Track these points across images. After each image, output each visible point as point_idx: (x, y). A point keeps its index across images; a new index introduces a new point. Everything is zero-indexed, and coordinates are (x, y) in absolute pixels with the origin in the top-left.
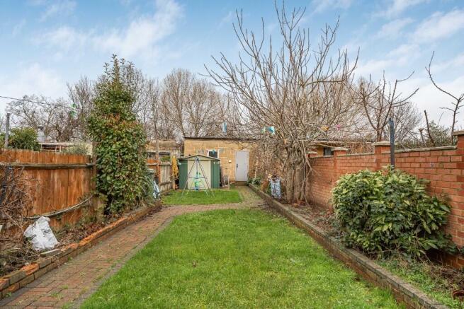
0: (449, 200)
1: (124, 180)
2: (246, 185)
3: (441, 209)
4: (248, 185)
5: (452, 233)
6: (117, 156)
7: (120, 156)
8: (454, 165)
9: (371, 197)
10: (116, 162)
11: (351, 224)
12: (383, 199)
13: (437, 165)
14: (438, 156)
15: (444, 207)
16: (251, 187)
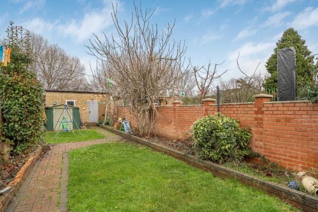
0: (250, 130)
1: (30, 127)
2: (98, 125)
3: (248, 135)
4: (98, 126)
5: (252, 146)
6: (24, 108)
7: (27, 108)
8: (253, 112)
9: (217, 131)
10: (23, 112)
11: (206, 146)
12: (225, 131)
13: (244, 112)
14: (244, 108)
15: (249, 134)
16: (102, 127)
